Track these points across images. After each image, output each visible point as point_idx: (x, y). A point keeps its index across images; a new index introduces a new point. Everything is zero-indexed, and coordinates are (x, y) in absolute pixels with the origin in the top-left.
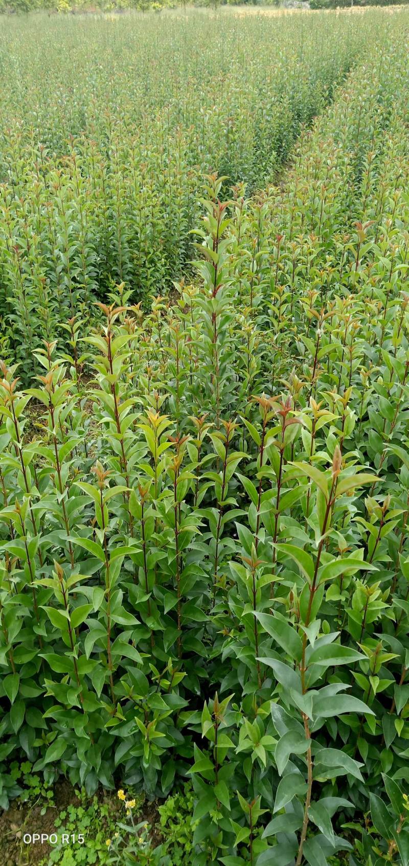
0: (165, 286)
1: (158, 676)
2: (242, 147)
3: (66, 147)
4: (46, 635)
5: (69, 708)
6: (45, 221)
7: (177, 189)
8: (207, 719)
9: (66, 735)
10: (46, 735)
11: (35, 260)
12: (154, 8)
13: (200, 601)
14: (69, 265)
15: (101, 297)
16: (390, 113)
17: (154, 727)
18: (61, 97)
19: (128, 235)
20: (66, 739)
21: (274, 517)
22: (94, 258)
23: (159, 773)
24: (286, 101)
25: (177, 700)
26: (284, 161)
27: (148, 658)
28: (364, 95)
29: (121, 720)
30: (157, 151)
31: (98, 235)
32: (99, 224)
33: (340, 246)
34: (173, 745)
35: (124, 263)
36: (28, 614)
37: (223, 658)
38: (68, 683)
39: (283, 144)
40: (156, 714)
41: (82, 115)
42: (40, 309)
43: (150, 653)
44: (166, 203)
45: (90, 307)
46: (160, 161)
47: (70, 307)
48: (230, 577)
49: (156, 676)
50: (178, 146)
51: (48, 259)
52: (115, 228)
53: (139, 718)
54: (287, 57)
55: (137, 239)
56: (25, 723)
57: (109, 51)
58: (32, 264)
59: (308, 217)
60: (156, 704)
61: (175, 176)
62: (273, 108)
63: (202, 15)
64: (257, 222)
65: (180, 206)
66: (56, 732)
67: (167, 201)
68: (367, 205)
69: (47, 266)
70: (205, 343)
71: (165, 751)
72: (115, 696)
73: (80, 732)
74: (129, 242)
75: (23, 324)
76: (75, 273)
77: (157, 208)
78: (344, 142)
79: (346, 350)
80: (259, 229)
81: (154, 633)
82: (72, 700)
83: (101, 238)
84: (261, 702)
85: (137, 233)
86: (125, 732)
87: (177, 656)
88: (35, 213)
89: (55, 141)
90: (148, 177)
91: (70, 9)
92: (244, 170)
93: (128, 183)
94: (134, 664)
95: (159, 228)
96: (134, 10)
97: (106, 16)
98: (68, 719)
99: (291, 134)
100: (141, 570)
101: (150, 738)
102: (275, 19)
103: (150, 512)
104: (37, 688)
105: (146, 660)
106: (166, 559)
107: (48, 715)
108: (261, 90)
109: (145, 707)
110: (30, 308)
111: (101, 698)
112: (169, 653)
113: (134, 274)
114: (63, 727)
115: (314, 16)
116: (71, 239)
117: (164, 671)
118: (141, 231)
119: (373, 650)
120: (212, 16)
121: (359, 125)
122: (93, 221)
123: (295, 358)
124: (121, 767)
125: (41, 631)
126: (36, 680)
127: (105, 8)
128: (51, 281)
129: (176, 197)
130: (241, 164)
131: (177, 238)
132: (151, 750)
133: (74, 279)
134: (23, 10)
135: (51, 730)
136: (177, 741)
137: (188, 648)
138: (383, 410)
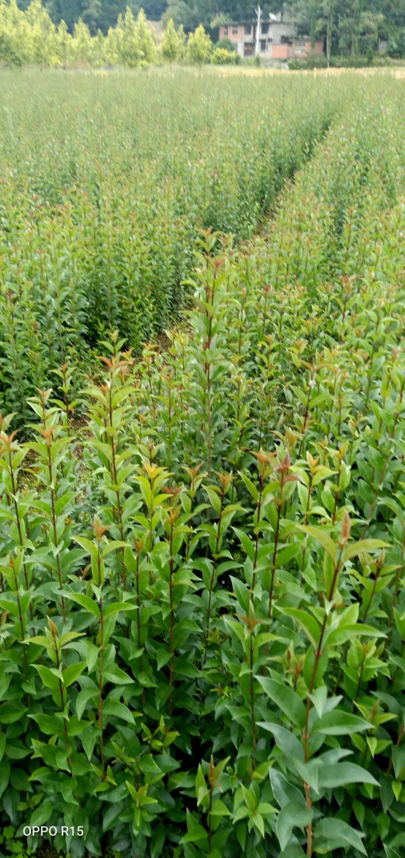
0: (152, 330)
1: (150, 736)
2: (226, 199)
3: (57, 195)
4: (35, 693)
5: (56, 769)
6: (37, 267)
7: (166, 237)
8: (201, 784)
9: (52, 799)
10: (30, 797)
11: (26, 305)
12: (142, 65)
13: (192, 656)
14: (59, 309)
15: (90, 340)
16: (367, 169)
17: (146, 792)
18: (52, 148)
19: (117, 281)
20: (52, 804)
21: (270, 573)
22: (85, 303)
23: (149, 840)
24: (268, 157)
25: (169, 761)
26: (267, 212)
27: (140, 718)
28: (343, 153)
29: (110, 784)
30: (146, 201)
31: (88, 281)
32: (89, 270)
33: (324, 297)
34: (164, 810)
35: (112, 308)
36: (17, 670)
37: (216, 716)
38: (56, 743)
39: (266, 196)
40: (147, 778)
41: (73, 165)
42: (29, 352)
43: (141, 710)
44: (155, 250)
45: (79, 351)
46: (148, 211)
47: (59, 350)
48: (223, 630)
49: (148, 737)
50: (166, 196)
51: (39, 304)
52: (105, 274)
53: (130, 782)
54: (268, 115)
55: (126, 284)
56: (10, 785)
57: (99, 104)
58: (23, 308)
59: (293, 267)
60: (147, 766)
61: (163, 225)
62: (257, 162)
63: (187, 74)
64: (244, 272)
65: (168, 254)
66: (42, 795)
67: (156, 249)
68: (349, 257)
69: (38, 310)
70: (197, 391)
71: (155, 816)
72: (105, 757)
73: (68, 797)
74: (117, 287)
75: (12, 366)
76: (66, 319)
77: (146, 256)
78: (325, 196)
79: (335, 399)
80: (246, 279)
81: (145, 689)
82: (62, 763)
83: (90, 284)
84: (256, 764)
85: (125, 279)
86: (116, 798)
87: (168, 713)
88: (27, 258)
89: (46, 189)
90: (137, 225)
91: (61, 64)
92: (228, 220)
93: (118, 231)
94: (125, 723)
95: (147, 274)
96: (122, 68)
97: (96, 72)
98: (56, 783)
99: (273, 186)
100: (134, 624)
101: (142, 804)
102: (256, 79)
103: (145, 566)
104: (22, 748)
105: (137, 719)
106: (160, 614)
107: (34, 777)
108: (244, 145)
109: (136, 769)
110: (21, 352)
111: (92, 761)
112: (161, 711)
113: (122, 318)
114: (51, 791)
115: (293, 76)
116: (62, 285)
117: (157, 731)
118: (131, 277)
119: (370, 710)
120: (197, 74)
121: (338, 180)
122: (84, 267)
123: (283, 406)
124: (109, 833)
125: (30, 689)
126: (23, 740)
127: (95, 64)
128: (42, 325)
129: (164, 245)
130: (226, 214)
131: (165, 284)
132: (141, 816)
133: (65, 324)
134: (17, 64)
135: (36, 792)
136: (168, 805)
137: (179, 705)
138: (373, 461)
